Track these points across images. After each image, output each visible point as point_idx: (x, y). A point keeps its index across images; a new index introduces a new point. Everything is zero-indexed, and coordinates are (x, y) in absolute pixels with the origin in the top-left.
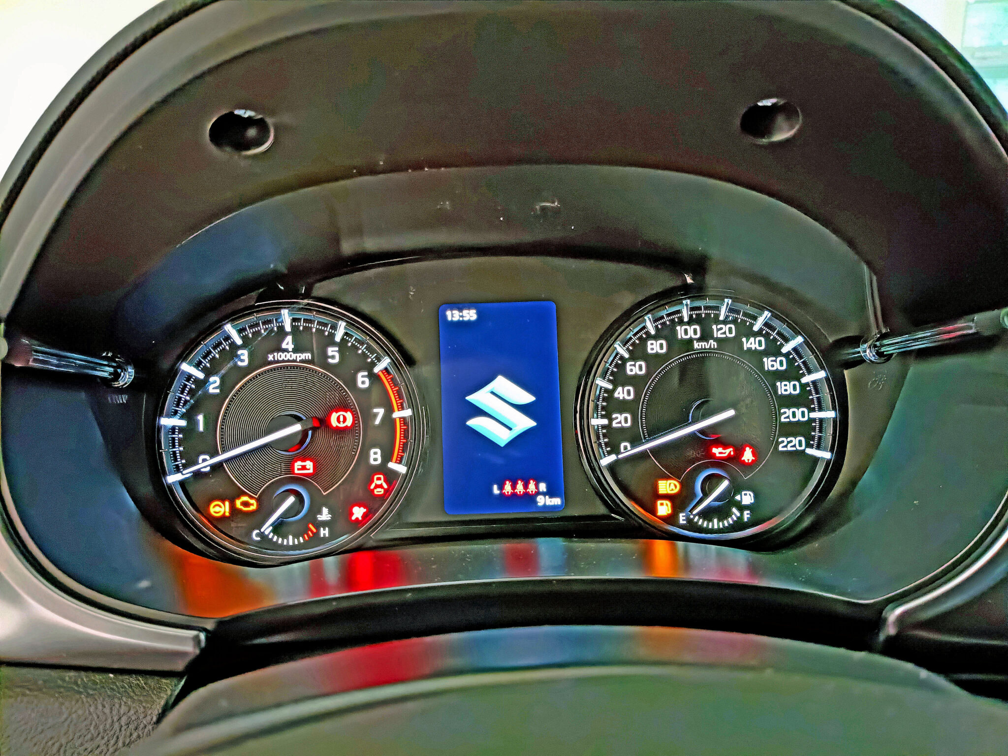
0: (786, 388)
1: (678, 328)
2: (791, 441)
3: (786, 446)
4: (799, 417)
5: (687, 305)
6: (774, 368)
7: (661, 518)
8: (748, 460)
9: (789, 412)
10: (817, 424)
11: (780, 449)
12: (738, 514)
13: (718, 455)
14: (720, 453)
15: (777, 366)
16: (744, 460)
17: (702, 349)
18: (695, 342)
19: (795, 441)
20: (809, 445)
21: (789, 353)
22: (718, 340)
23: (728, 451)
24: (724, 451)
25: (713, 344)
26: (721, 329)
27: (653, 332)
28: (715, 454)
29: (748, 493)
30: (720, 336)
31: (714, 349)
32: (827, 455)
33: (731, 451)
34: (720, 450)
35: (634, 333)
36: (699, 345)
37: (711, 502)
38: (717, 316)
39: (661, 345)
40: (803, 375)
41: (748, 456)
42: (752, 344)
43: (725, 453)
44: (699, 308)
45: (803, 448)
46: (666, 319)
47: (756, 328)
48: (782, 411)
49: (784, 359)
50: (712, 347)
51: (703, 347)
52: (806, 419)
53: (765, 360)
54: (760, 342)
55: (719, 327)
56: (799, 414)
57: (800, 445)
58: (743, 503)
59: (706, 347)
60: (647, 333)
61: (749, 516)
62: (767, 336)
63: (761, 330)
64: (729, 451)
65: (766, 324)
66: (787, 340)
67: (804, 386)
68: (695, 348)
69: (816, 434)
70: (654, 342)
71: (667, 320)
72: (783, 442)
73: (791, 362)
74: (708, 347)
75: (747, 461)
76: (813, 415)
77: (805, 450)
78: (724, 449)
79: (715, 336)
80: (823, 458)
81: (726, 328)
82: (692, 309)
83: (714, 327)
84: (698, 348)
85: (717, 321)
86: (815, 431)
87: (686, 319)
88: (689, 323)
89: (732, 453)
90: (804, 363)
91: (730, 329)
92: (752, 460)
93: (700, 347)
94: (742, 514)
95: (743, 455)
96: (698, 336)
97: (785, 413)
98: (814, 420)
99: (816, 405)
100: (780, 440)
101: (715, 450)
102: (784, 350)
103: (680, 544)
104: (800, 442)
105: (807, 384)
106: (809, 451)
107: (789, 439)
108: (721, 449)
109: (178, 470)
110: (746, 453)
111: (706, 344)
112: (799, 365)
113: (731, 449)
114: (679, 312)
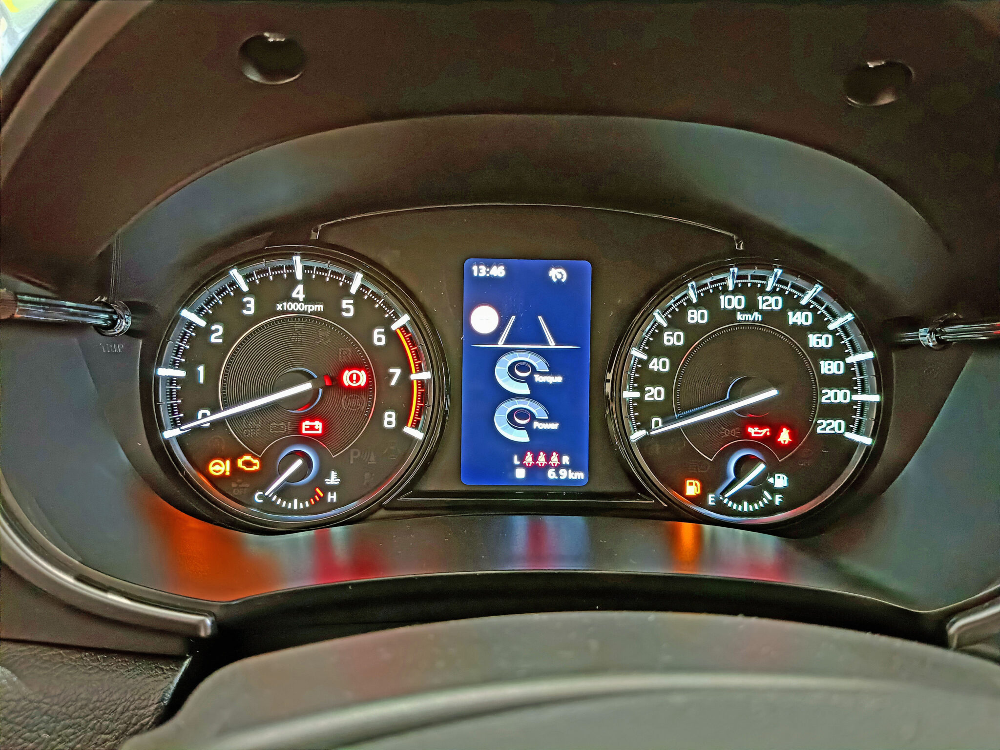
0: (829, 367)
1: (722, 297)
2: (830, 424)
3: (824, 429)
4: (840, 399)
5: (734, 273)
6: (819, 346)
7: (691, 499)
8: (785, 441)
9: (831, 393)
10: (859, 408)
11: (819, 430)
12: (770, 498)
13: (753, 435)
14: (755, 433)
15: (822, 344)
16: (780, 441)
17: (745, 321)
18: (739, 313)
19: (835, 424)
20: (849, 429)
21: (836, 331)
22: (761, 312)
23: (764, 431)
24: (760, 431)
25: (757, 316)
26: (767, 300)
27: (695, 300)
28: (751, 433)
29: (782, 476)
30: (765, 308)
31: (758, 322)
32: (868, 441)
33: (767, 431)
34: (756, 429)
35: (676, 300)
36: (742, 317)
37: (745, 485)
38: (764, 286)
39: (702, 315)
40: (849, 354)
41: (784, 437)
42: (798, 318)
43: (760, 433)
44: (746, 277)
45: (842, 431)
46: (709, 286)
47: (803, 302)
48: (824, 391)
49: (830, 337)
50: (756, 319)
51: (747, 319)
52: (848, 401)
53: (810, 336)
54: (807, 316)
55: (765, 298)
56: (841, 396)
57: (840, 428)
58: (775, 486)
59: (750, 320)
60: (689, 301)
61: (780, 500)
62: (814, 310)
63: (809, 304)
65: (815, 299)
66: (835, 316)
67: (848, 366)
68: (738, 319)
69: (857, 417)
70: (695, 311)
71: (711, 288)
72: (822, 424)
73: (837, 339)
74: (752, 320)
75: (783, 443)
76: (856, 397)
77: (844, 433)
78: (760, 429)
79: (760, 308)
80: (863, 444)
81: (772, 300)
82: (739, 277)
83: (760, 298)
84: (741, 319)
85: (762, 291)
86: (855, 415)
87: (731, 288)
88: (735, 292)
89: (768, 434)
90: (851, 342)
91: (777, 301)
92: (789, 441)
93: (744, 319)
94: (774, 497)
95: (779, 437)
96: (743, 306)
97: (826, 394)
98: (855, 403)
99: (859, 387)
100: (819, 422)
101: (750, 430)
102: (831, 327)
103: (707, 528)
104: (840, 425)
105: (852, 365)
106: (848, 435)
107: (829, 422)
108: (758, 428)
109: (175, 425)
110: (782, 434)
111: (750, 316)
112: (845, 344)
114: (723, 280)
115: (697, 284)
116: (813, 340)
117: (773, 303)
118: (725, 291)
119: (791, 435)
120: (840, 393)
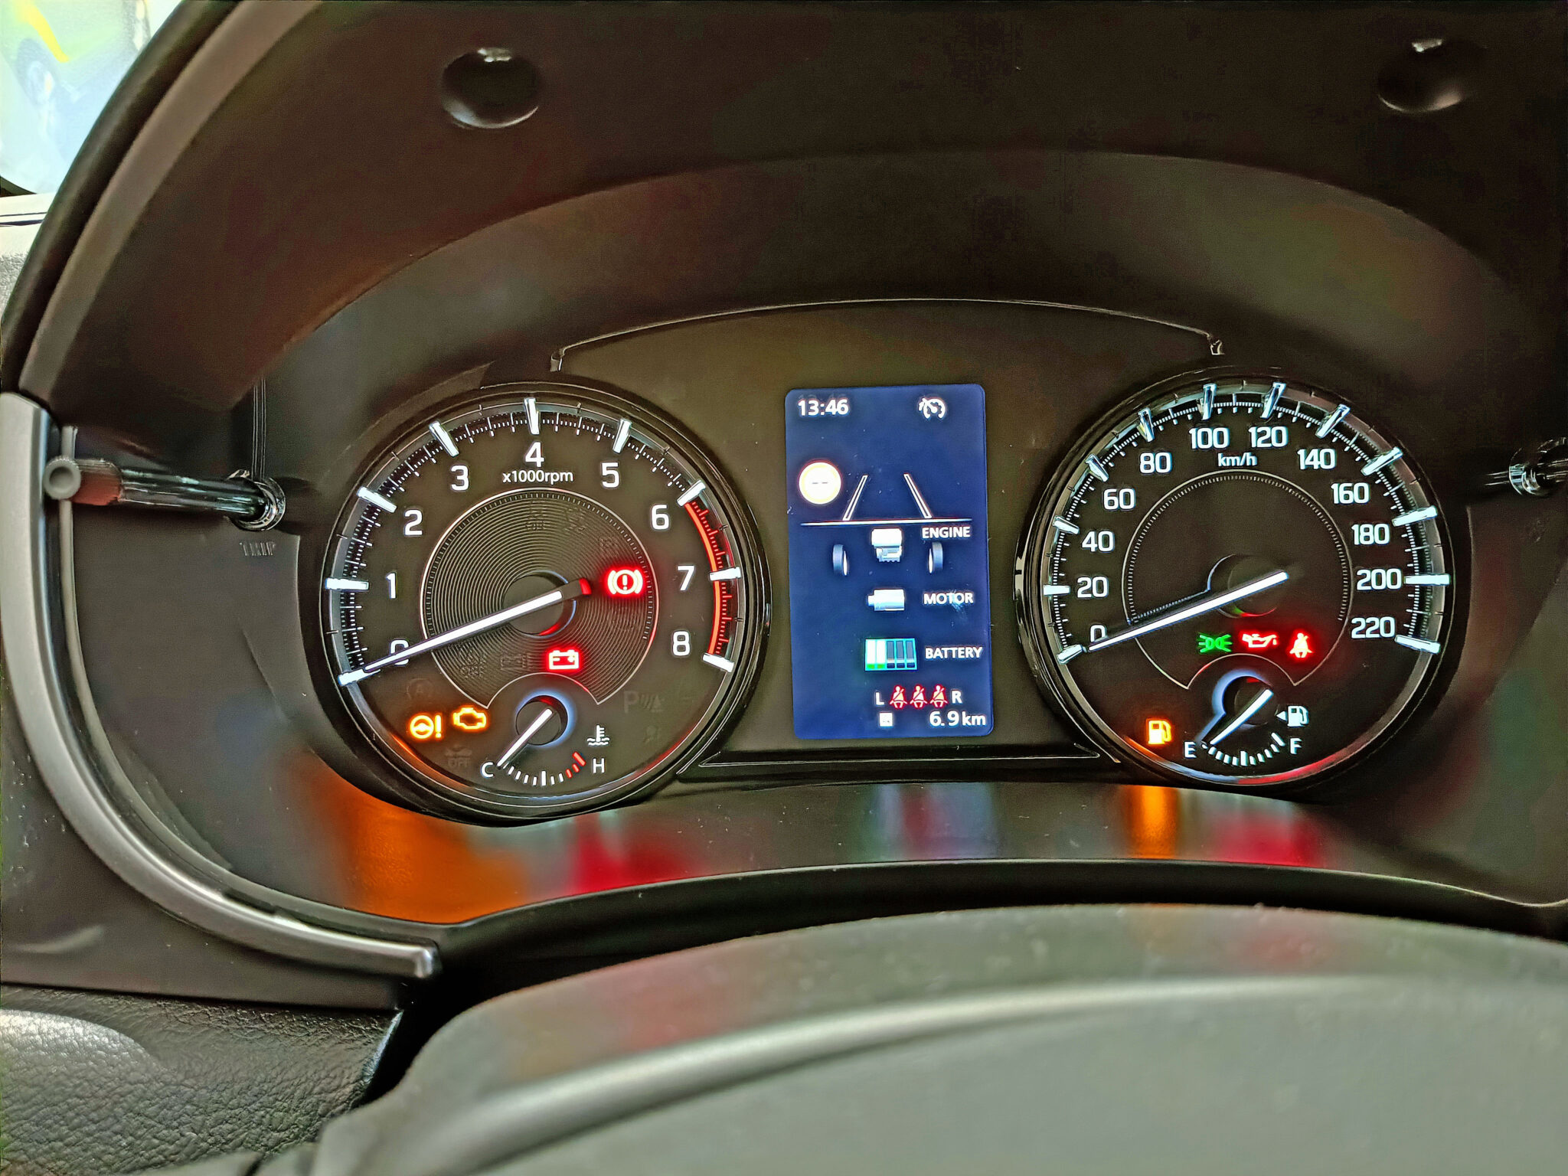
0: (1367, 534)
1: (1193, 431)
2: (1372, 624)
3: (1363, 632)
4: (1387, 582)
5: (1209, 392)
6: (1350, 501)
7: (1157, 749)
8: (1301, 654)
9: (1371, 575)
10: (1417, 596)
11: (1354, 635)
12: (1281, 743)
13: (1251, 645)
14: (1255, 642)
15: (1354, 497)
16: (1294, 654)
17: (1231, 467)
18: (1220, 455)
19: (1379, 623)
20: (1402, 631)
21: (1375, 476)
22: (1255, 452)
23: (1268, 639)
24: (1261, 639)
26: (1264, 433)
27: (1150, 438)
28: (1247, 643)
29: (1298, 708)
30: (1260, 445)
31: (1251, 467)
32: (1432, 647)
33: (1273, 639)
34: (1256, 637)
35: (1120, 438)
36: (1225, 461)
37: (1242, 724)
38: (1258, 411)
39: (1163, 460)
40: (1397, 513)
41: (1301, 647)
42: (1314, 459)
43: (1262, 643)
44: (1229, 398)
45: (1392, 634)
46: (1172, 415)
47: (1321, 433)
48: (1360, 573)
49: (1366, 486)
50: (1248, 464)
51: (1233, 464)
52: (1398, 586)
53: (1335, 486)
54: (1327, 455)
55: (1260, 430)
56: (1387, 579)
57: (1388, 630)
58: (1289, 725)
59: (1238, 465)
60: (1141, 439)
61: (1298, 746)
62: (1339, 446)
63: (1330, 436)
64: (1270, 639)
65: (1339, 427)
66: (1372, 454)
67: (1396, 532)
68: (1220, 465)
69: (1415, 611)
70: (1151, 455)
71: (1175, 418)
72: (1359, 624)
73: (1377, 490)
74: (1241, 464)
75: (1298, 656)
76: (1411, 580)
77: (1395, 636)
78: (1262, 636)
79: (1254, 445)
80: (1426, 653)
81: (1271, 432)
82: (1218, 399)
83: (1252, 430)
84: (1224, 465)
85: (1256, 419)
86: (1412, 607)
87: (1206, 417)
88: (1212, 422)
89: (1275, 643)
90: (1399, 492)
91: (1279, 433)
92: (1308, 653)
93: (1228, 464)
94: (1287, 742)
95: (1292, 647)
96: (1226, 444)
97: (1364, 576)
98: (1410, 588)
99: (1416, 564)
100: (1354, 621)
101: (1246, 638)
102: (1368, 471)
103: (1185, 792)
104: (1387, 624)
105: (1403, 529)
106: (1401, 640)
107: (1369, 620)
108: (1258, 635)
109: (355, 665)
110: (1297, 643)
111: (1238, 458)
112: (1390, 496)
113: (1274, 636)
114: (1194, 404)
115: (1152, 412)
116: (1340, 493)
117: (1273, 437)
118: (1197, 421)
119: (1311, 643)
120: (1387, 575)
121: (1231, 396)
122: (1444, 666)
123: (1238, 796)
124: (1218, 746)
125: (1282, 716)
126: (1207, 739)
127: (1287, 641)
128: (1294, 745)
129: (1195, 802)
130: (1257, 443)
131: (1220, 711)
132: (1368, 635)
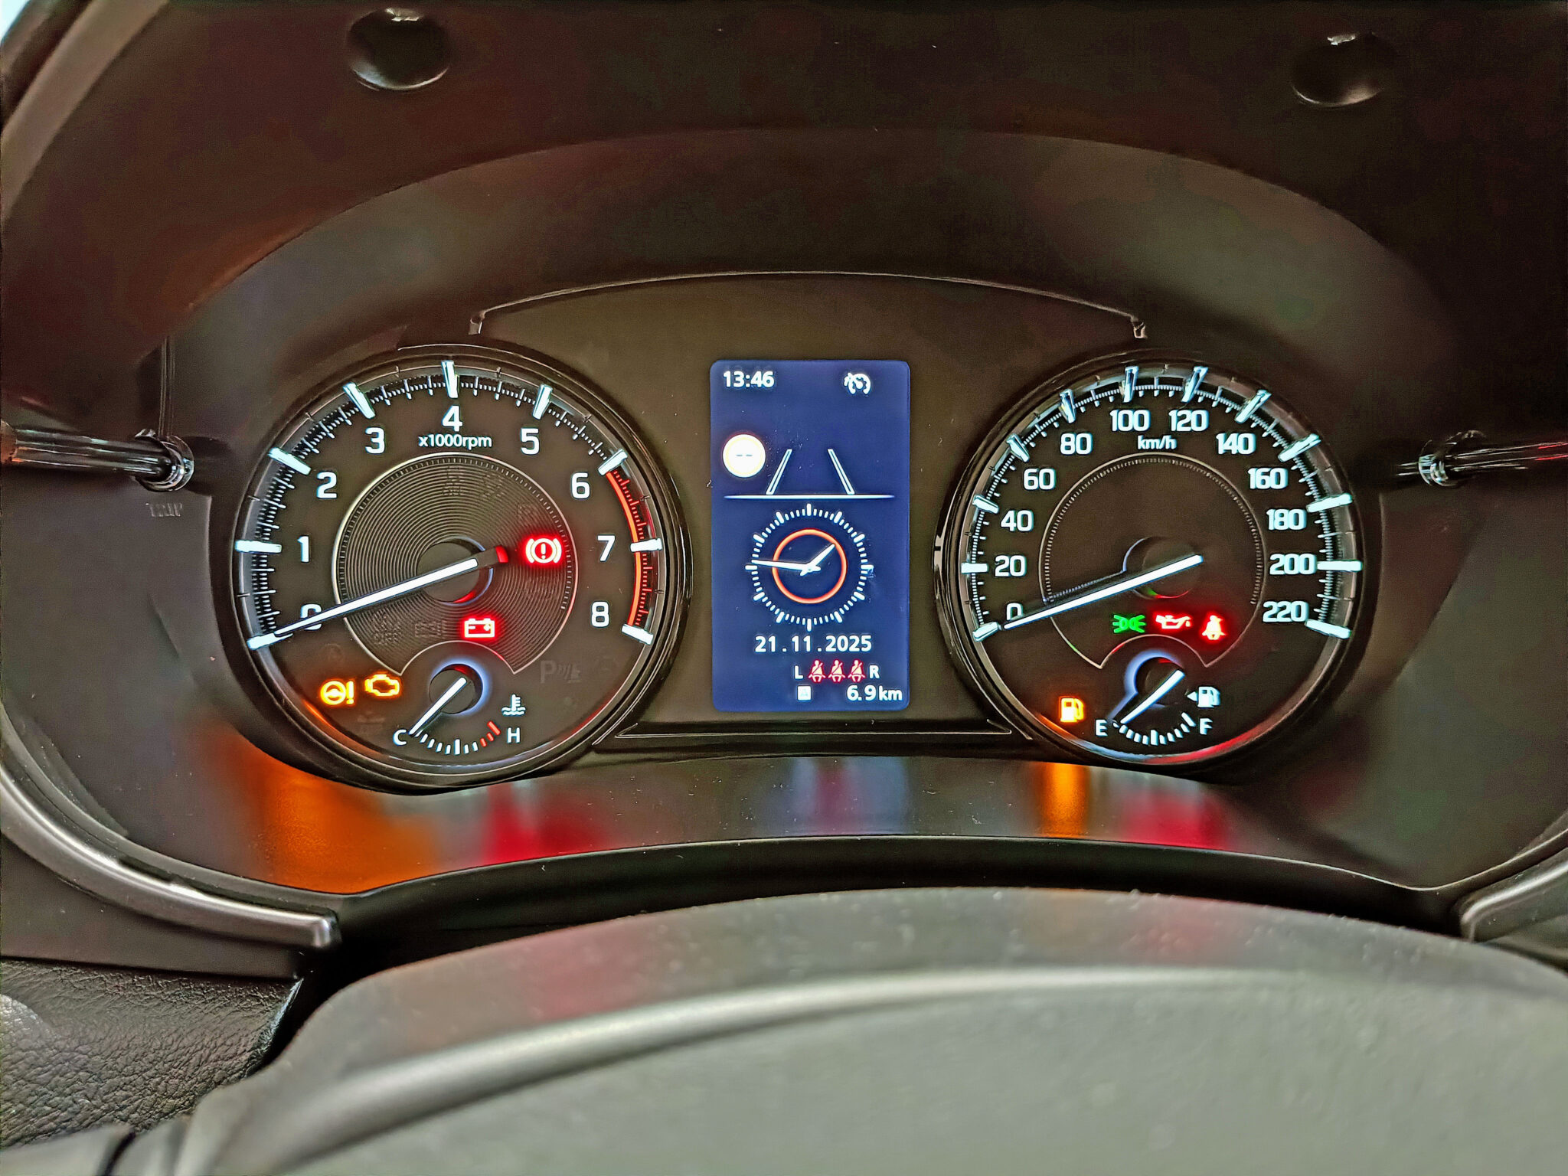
115: (1074, 394)
116: (1257, 478)
117: (1194, 421)
118: (1119, 403)
119: (1224, 626)
120: (1300, 560)
121: (1153, 379)
122: (1352, 651)
123: (1147, 776)
124: (1129, 725)
125: (1193, 696)
126: (1118, 718)
127: (1200, 623)
128: (1204, 726)
129: (1104, 780)
130: (1177, 426)
131: (1133, 691)
132: (1280, 619)
